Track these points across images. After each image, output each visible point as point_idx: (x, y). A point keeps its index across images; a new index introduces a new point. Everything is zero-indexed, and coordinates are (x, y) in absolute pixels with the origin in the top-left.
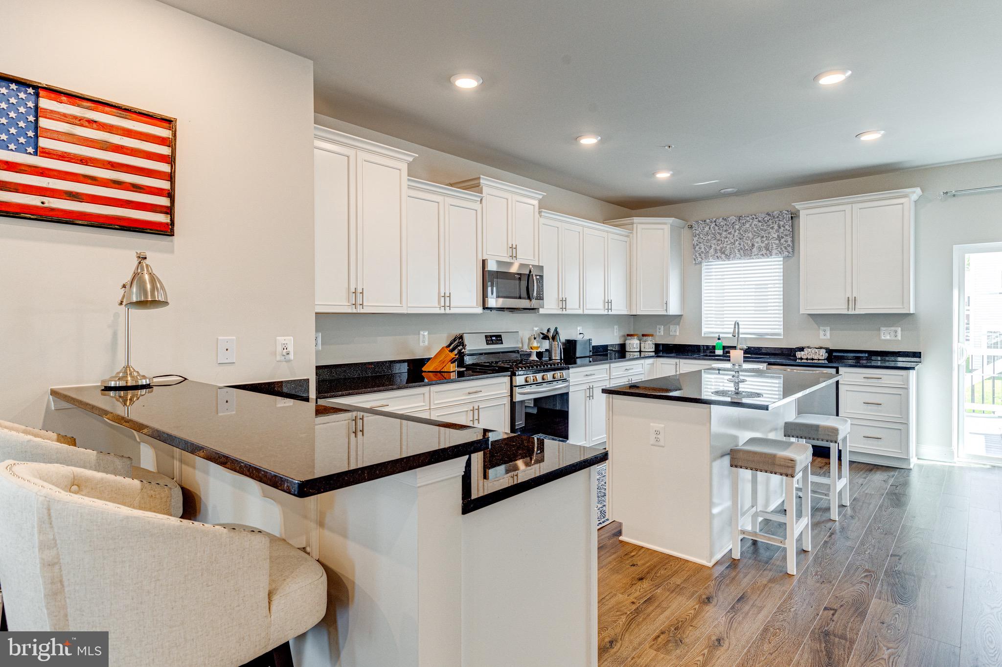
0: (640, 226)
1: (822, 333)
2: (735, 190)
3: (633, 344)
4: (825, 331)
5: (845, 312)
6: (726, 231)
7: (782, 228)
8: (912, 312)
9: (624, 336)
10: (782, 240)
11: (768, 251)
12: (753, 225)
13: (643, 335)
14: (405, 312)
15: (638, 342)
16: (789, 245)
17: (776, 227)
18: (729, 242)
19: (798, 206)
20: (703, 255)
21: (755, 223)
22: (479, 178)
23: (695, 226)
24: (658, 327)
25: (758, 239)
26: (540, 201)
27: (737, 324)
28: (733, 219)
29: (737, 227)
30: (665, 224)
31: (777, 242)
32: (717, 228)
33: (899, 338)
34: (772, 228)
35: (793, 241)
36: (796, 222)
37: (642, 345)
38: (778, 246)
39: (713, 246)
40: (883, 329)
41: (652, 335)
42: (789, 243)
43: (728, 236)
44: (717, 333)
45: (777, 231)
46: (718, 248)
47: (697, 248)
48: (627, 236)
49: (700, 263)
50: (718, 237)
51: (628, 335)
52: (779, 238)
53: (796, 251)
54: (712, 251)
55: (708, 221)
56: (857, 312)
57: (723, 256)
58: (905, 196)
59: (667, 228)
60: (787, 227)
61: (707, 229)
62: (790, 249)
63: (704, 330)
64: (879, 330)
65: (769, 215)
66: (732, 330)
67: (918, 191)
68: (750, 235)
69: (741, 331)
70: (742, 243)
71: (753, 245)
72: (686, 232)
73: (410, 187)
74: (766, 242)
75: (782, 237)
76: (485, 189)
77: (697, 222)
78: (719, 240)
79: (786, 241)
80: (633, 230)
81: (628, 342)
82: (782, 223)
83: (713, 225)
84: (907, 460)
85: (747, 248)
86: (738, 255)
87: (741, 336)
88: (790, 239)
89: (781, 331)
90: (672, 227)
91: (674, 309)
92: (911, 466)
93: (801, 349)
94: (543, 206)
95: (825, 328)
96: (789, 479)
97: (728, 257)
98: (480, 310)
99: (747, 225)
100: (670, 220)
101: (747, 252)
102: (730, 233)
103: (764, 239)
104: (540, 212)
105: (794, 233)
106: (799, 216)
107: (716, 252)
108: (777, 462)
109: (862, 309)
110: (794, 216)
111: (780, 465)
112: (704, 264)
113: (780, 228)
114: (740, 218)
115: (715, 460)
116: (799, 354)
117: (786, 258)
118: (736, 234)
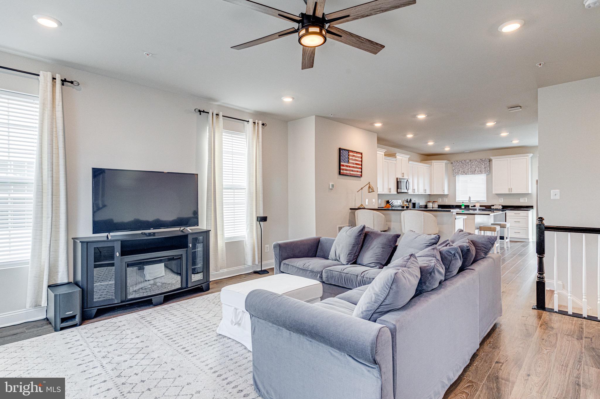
0: (434, 164)
1: (500, 200)
2: (469, 151)
3: (430, 205)
4: (501, 199)
5: (509, 193)
6: (465, 165)
7: (486, 165)
8: (530, 193)
9: (426, 202)
10: (486, 169)
11: (481, 172)
12: (475, 163)
13: (434, 202)
14: (383, 193)
15: (432, 204)
16: (488, 170)
17: (484, 164)
18: (466, 169)
19: (492, 158)
20: (456, 173)
21: (476, 162)
22: (396, 154)
23: (454, 163)
24: (439, 199)
25: (477, 168)
26: (409, 158)
27: (470, 198)
28: (468, 161)
29: (470, 164)
30: (443, 162)
31: (484, 169)
32: (462, 164)
33: (526, 201)
34: (482, 164)
35: (490, 169)
36: (491, 163)
37: (433, 205)
38: (484, 171)
39: (461, 170)
40: (521, 198)
41: (437, 202)
42: (489, 169)
43: (466, 167)
44: (462, 201)
45: (484, 165)
46: (462, 171)
47: (454, 171)
48: (430, 167)
49: (456, 176)
50: (462, 167)
51: (428, 202)
52: (485, 168)
53: (491, 172)
54: (460, 172)
55: (458, 161)
56: (512, 193)
57: (464, 174)
58: (527, 156)
59: (444, 164)
60: (488, 164)
61: (458, 164)
62: (489, 172)
63: (457, 200)
64: (520, 199)
65: (481, 160)
66: (468, 200)
67: (532, 154)
68: (474, 167)
69: (471, 200)
70: (471, 169)
71: (475, 170)
72: (450, 165)
73: (385, 159)
74: (480, 169)
75: (486, 168)
76: (397, 157)
77: (454, 161)
78: (462, 168)
79: (487, 169)
80: (432, 165)
81: (427, 204)
82: (486, 163)
83: (461, 163)
84: (528, 239)
85: (473, 171)
86: (470, 173)
87: (471, 202)
88: (489, 168)
89: (486, 200)
90: (446, 164)
91: (446, 193)
92: (530, 241)
93: (493, 206)
94: (410, 160)
95: (501, 198)
96: (495, 232)
97: (466, 174)
98: (396, 193)
99: (473, 163)
100: (445, 161)
101: (473, 172)
102: (467, 166)
103: (480, 168)
104: (409, 162)
105: (490, 166)
106: (492, 161)
107: (462, 172)
108: (492, 228)
109: (514, 192)
110: (490, 161)
111: (492, 229)
112: (457, 176)
113: (485, 164)
114: (470, 161)
115: (476, 229)
116: (492, 207)
117: (487, 175)
118: (469, 166)
